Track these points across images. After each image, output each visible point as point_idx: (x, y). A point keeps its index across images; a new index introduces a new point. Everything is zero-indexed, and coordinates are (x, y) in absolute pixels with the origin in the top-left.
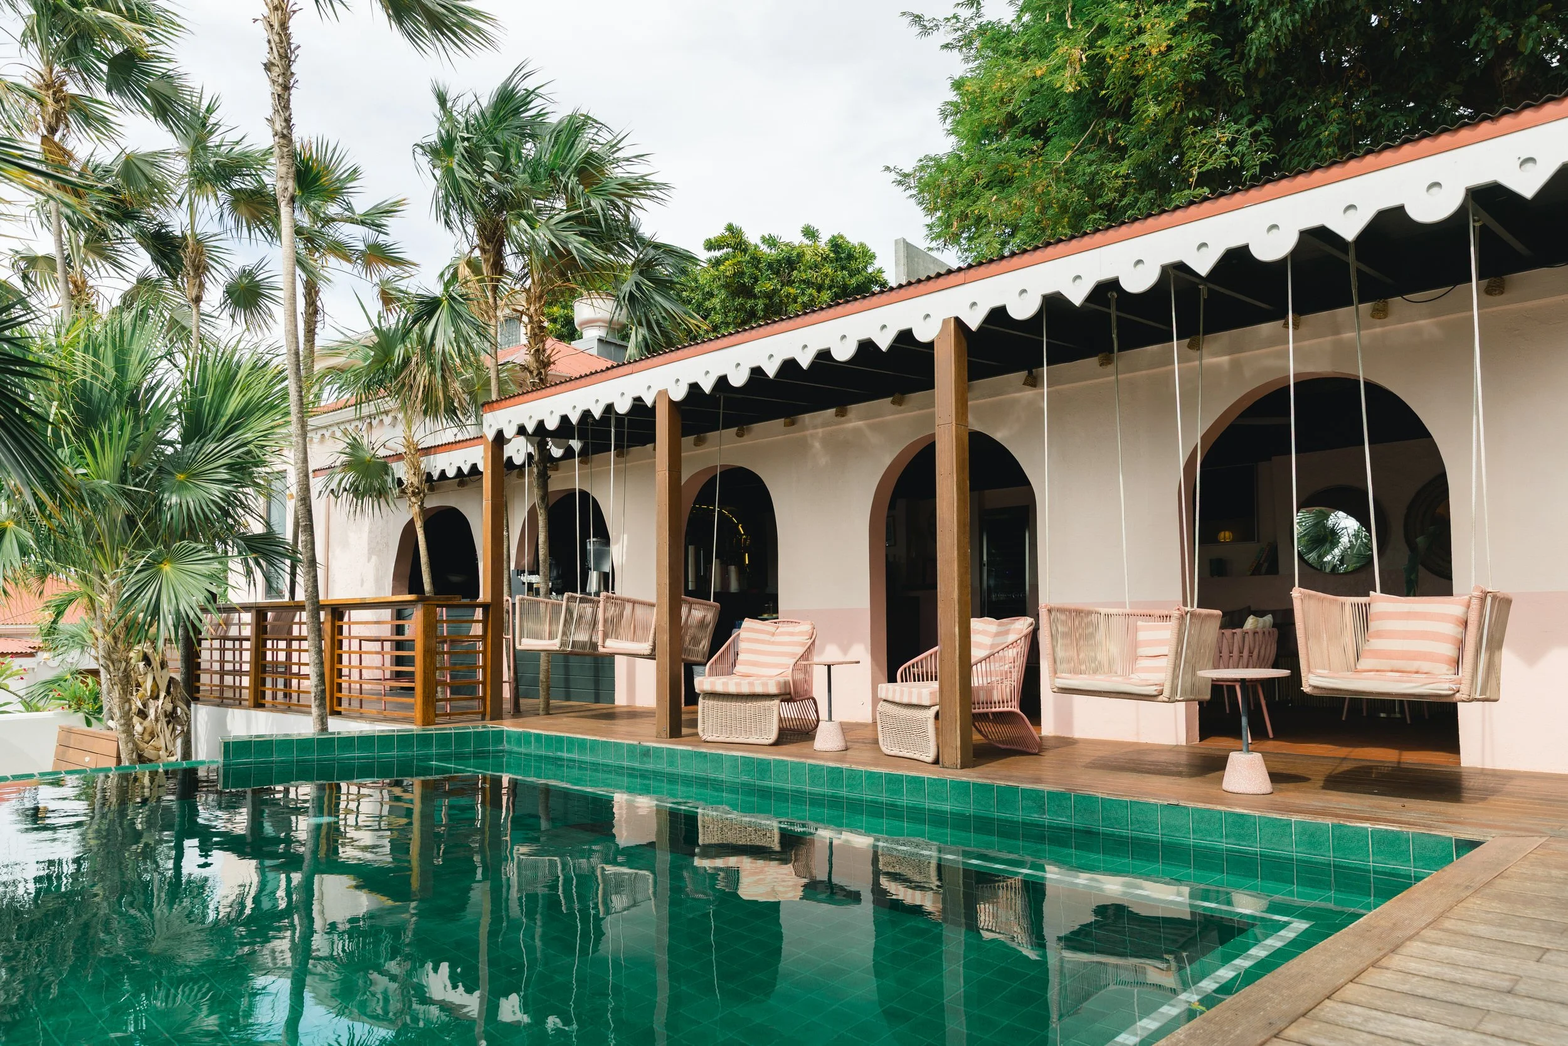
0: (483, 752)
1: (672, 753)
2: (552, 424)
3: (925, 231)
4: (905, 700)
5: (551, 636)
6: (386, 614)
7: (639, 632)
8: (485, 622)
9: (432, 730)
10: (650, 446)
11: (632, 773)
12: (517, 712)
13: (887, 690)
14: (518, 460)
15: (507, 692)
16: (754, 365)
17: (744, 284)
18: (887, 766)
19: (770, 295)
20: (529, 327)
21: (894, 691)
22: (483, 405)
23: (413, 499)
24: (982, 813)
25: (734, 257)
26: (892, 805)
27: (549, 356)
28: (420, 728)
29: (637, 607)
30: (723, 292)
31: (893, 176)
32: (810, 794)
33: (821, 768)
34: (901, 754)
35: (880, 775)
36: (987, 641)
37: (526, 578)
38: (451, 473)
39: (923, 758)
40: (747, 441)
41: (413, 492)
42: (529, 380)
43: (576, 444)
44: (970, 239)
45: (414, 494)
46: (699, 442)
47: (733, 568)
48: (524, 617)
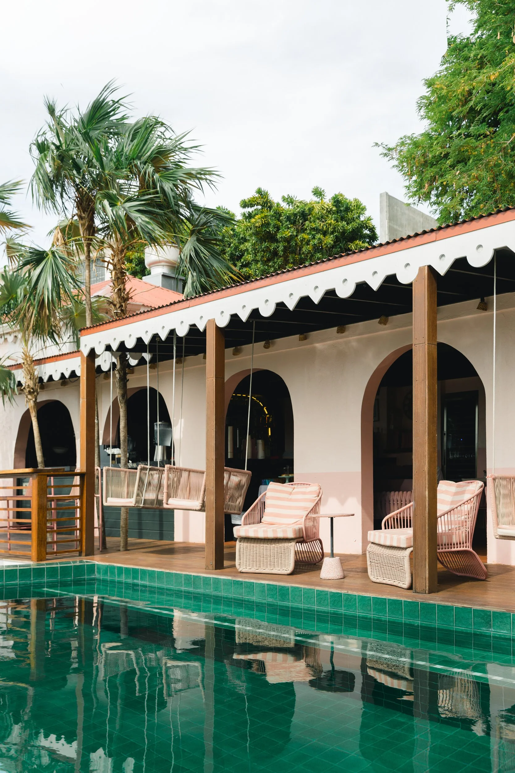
0: (80, 580)
1: (217, 581)
2: (130, 344)
3: (405, 191)
4: (388, 544)
5: (129, 496)
6: (10, 482)
7: (193, 492)
8: (81, 486)
9: (45, 564)
10: (201, 355)
11: (188, 595)
12: (104, 549)
13: (375, 535)
14: (105, 367)
15: (97, 533)
16: (279, 301)
17: (269, 232)
18: (374, 591)
19: (288, 240)
20: (113, 273)
21: (380, 536)
22: (80, 331)
23: (29, 397)
24: (445, 627)
25: (262, 212)
26: (377, 620)
27: (128, 293)
28: (36, 563)
29: (191, 474)
30: (253, 238)
31: (381, 150)
32: (317, 611)
33: (326, 593)
34: (384, 582)
35: (369, 599)
36: (449, 498)
37: (110, 451)
38: (56, 377)
39: (400, 585)
40: (272, 352)
41: (29, 392)
42: (113, 310)
43: (147, 356)
44: (437, 196)
45: (30, 393)
46: (236, 352)
47: (260, 442)
48: (110, 483)
